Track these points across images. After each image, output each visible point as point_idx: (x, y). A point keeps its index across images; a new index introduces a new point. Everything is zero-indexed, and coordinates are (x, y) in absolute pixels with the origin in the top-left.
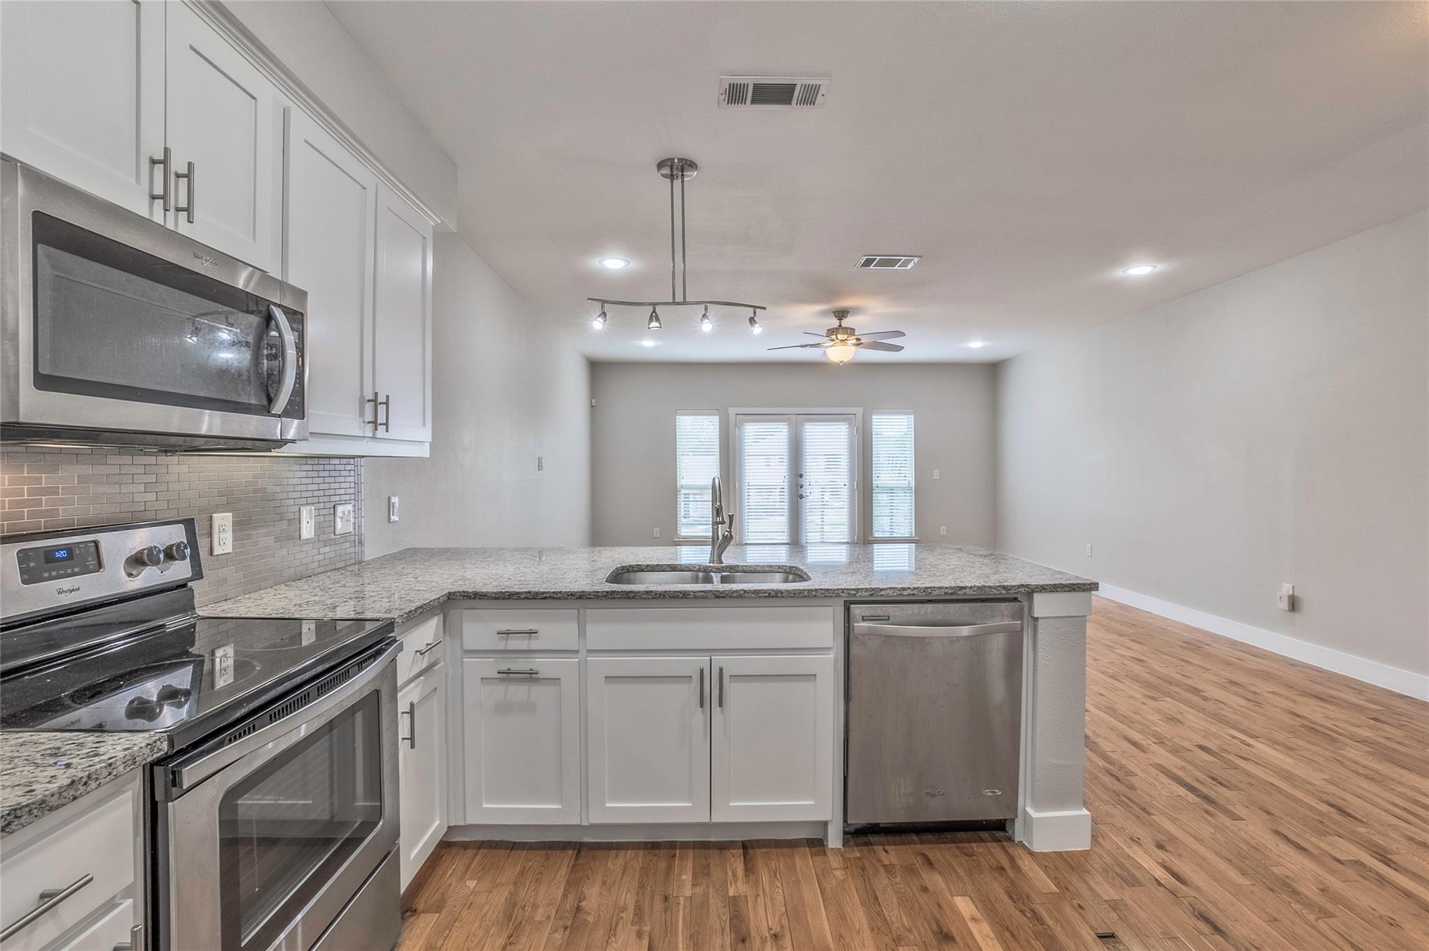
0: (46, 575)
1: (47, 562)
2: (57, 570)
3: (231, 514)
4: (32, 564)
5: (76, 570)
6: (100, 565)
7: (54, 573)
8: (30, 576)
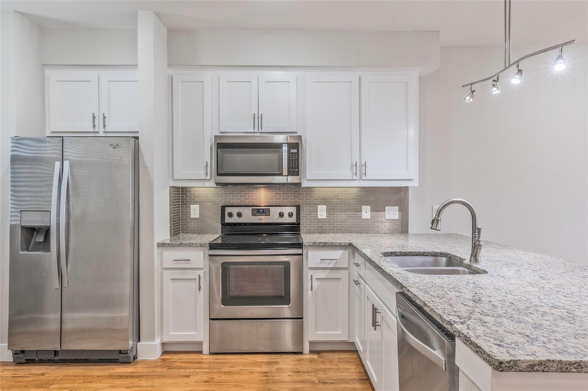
0: (257, 215)
1: (258, 212)
2: (260, 214)
3: (325, 206)
4: (255, 212)
5: (264, 215)
6: (269, 215)
7: (259, 215)
8: (254, 214)
